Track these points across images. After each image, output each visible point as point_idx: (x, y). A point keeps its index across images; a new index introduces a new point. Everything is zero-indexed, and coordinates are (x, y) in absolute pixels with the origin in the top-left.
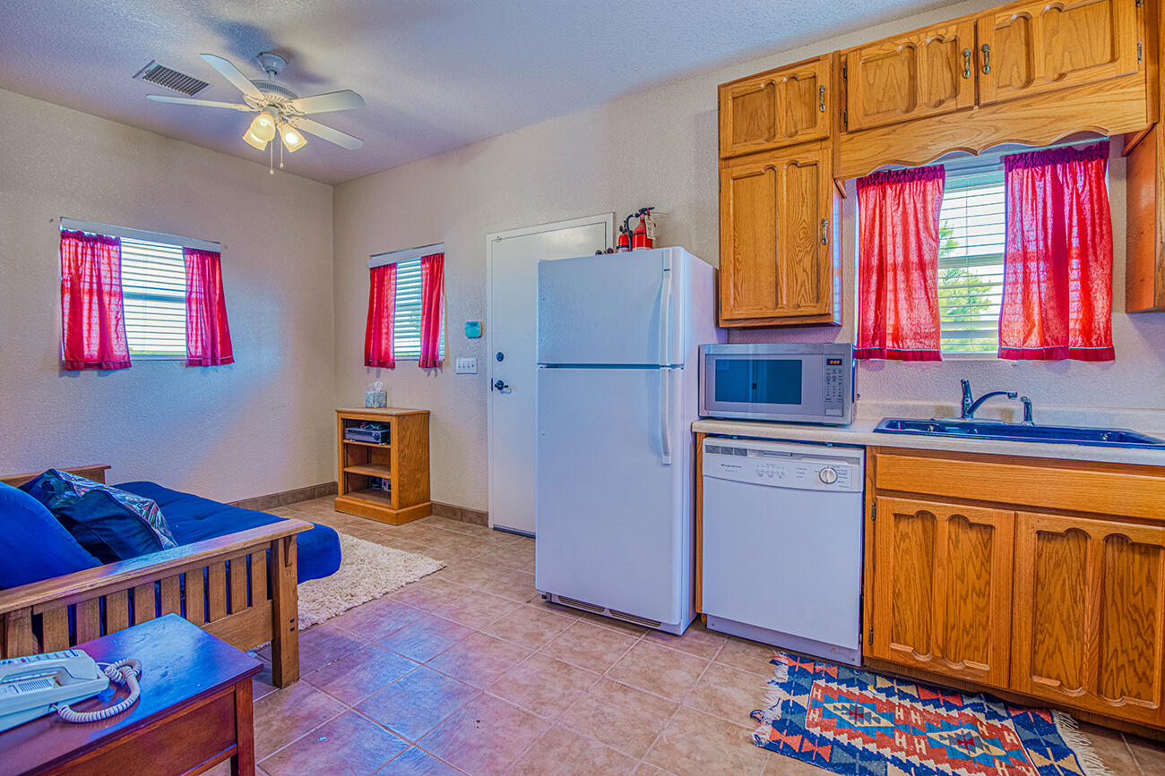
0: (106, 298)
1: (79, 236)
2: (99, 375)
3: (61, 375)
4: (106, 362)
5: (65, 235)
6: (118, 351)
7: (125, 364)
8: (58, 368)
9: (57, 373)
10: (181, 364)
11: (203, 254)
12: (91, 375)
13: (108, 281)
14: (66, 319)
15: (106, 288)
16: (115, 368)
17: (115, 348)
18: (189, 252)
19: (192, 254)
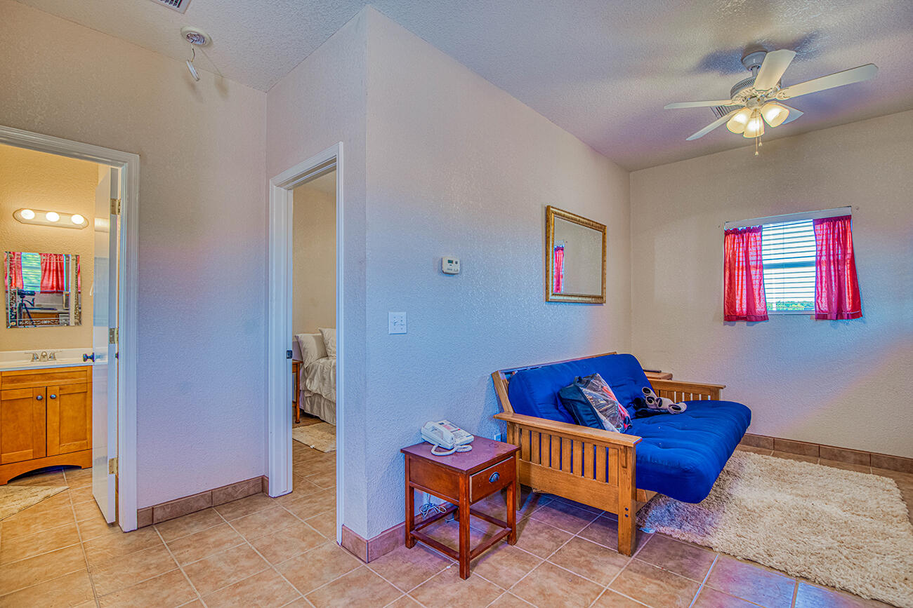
0: (753, 271)
1: (735, 232)
2: (747, 325)
3: (725, 325)
4: (751, 316)
5: (727, 233)
6: (759, 309)
7: (764, 318)
8: (723, 319)
9: (722, 323)
10: (811, 319)
11: (832, 221)
12: (741, 325)
13: (755, 258)
14: (726, 287)
15: (753, 264)
16: (757, 320)
17: (758, 306)
18: (819, 222)
19: (821, 223)
